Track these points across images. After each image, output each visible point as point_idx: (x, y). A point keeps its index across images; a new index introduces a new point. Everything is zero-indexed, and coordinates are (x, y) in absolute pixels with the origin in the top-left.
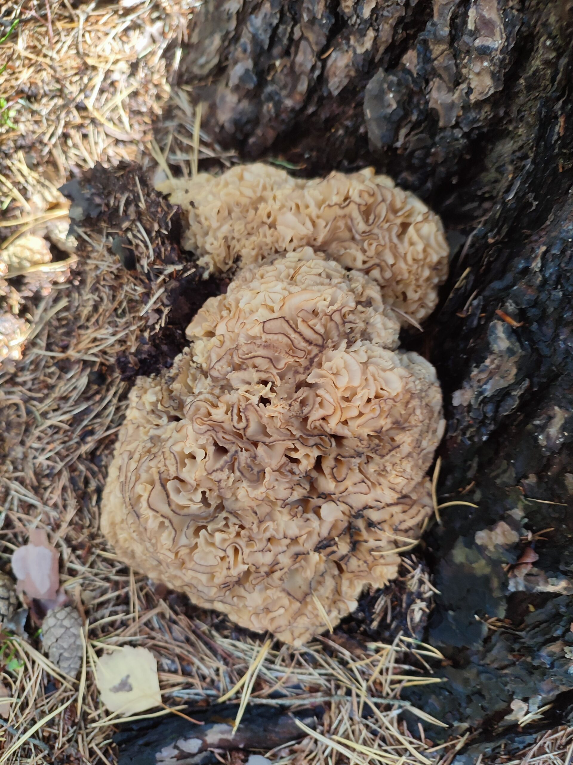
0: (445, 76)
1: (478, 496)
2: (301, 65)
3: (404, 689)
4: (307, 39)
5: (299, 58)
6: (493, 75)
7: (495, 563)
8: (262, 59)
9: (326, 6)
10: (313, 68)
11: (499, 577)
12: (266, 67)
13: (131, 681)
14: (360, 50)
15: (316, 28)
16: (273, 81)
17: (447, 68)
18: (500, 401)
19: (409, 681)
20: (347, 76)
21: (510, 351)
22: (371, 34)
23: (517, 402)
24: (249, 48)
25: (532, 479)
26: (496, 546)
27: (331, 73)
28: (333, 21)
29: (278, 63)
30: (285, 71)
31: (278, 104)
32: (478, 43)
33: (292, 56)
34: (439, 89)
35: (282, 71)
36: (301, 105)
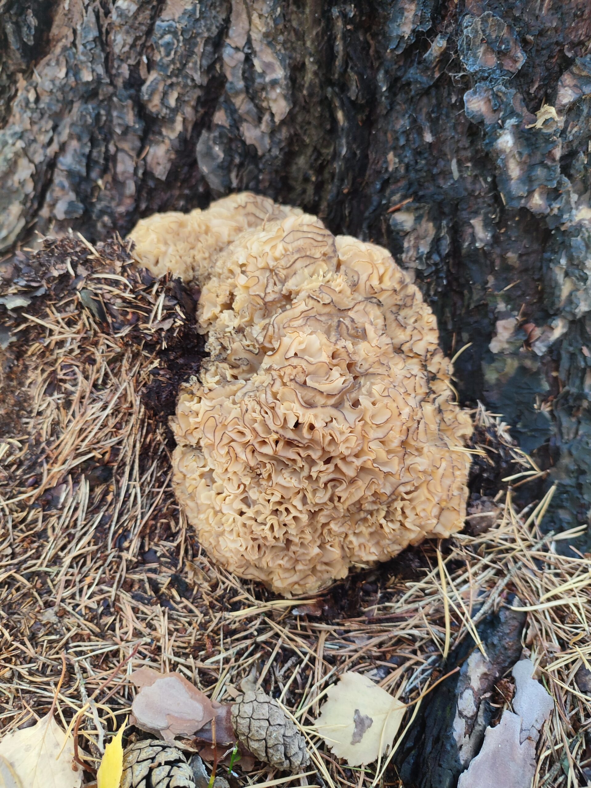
0: (249, 119)
1: (465, 336)
2: (123, 173)
3: (541, 526)
4: (123, 150)
5: (120, 168)
6: (285, 97)
7: (515, 354)
8: (83, 187)
9: (135, 115)
10: (136, 169)
11: (526, 357)
12: (89, 190)
13: (363, 714)
14: (173, 135)
15: (130, 136)
16: (99, 199)
17: (248, 113)
18: (438, 246)
19: (537, 516)
20: (170, 160)
21: (418, 219)
22: (179, 119)
23: (448, 238)
24: (66, 184)
25: (491, 280)
26: (508, 342)
27: (154, 166)
28: (144, 124)
29: (100, 182)
30: (108, 186)
31: (111, 215)
32: (268, 79)
33: (113, 171)
34: (248, 129)
35: (106, 188)
36: (134, 205)
